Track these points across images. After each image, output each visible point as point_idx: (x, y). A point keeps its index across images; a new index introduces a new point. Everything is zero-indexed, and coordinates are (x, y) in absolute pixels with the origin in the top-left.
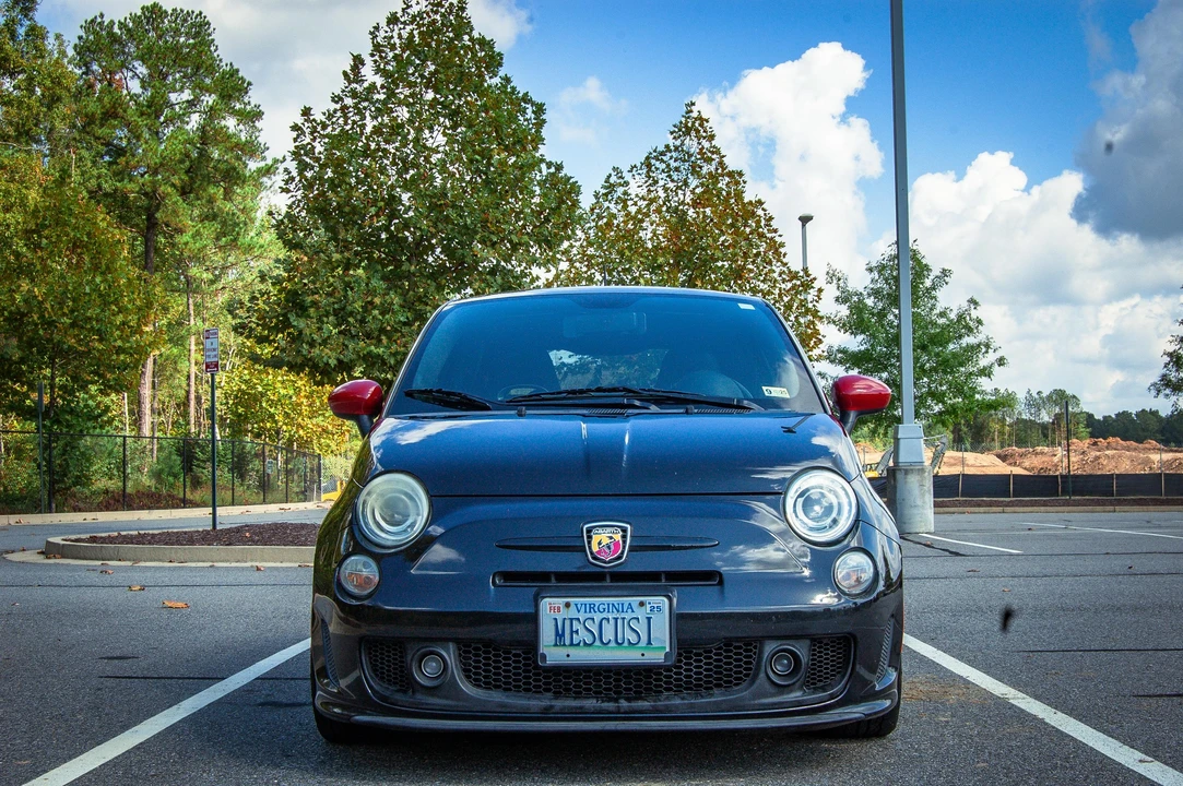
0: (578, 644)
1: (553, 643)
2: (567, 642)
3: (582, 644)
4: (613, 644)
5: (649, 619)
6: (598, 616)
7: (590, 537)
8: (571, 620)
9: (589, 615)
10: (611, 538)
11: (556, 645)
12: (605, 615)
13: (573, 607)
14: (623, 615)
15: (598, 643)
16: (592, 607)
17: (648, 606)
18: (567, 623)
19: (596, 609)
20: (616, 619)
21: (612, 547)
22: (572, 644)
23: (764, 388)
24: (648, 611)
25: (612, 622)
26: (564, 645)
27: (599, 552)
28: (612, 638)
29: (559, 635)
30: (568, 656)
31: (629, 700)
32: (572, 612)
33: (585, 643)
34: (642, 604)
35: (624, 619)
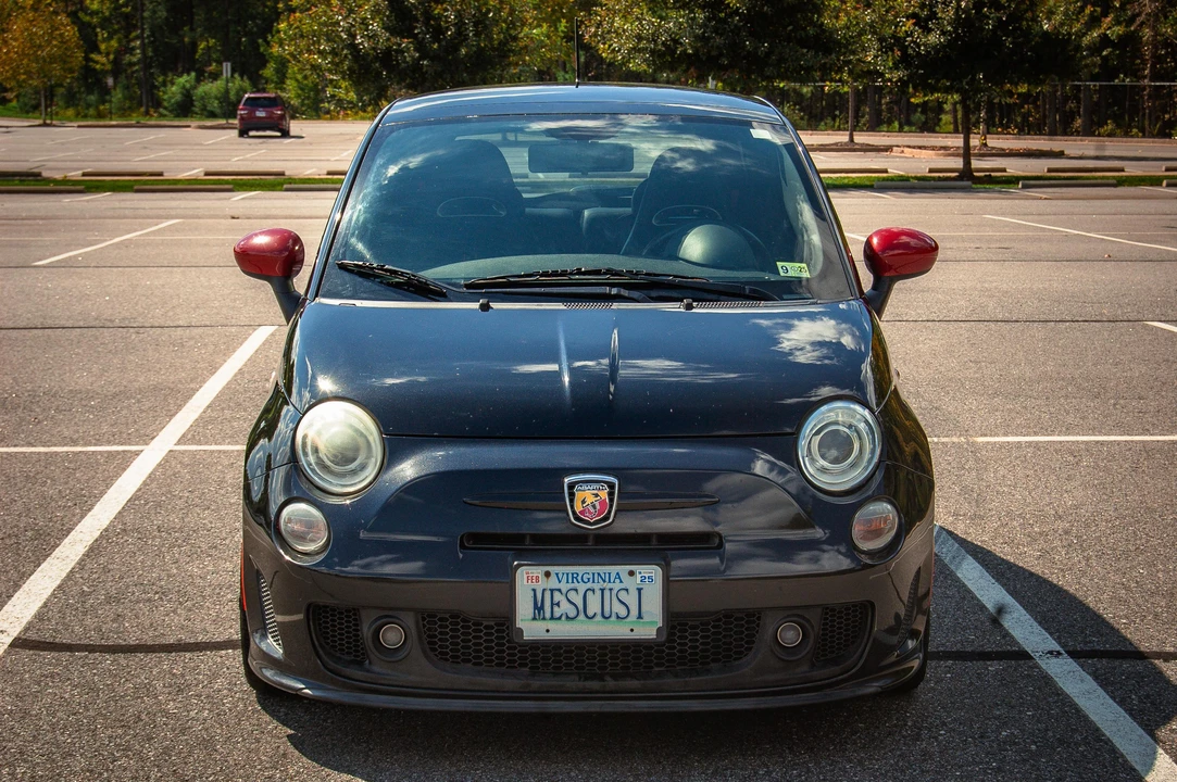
0: (560, 618)
1: (531, 616)
2: (548, 615)
3: (563, 618)
4: (599, 618)
5: (640, 590)
6: (582, 587)
7: (572, 495)
8: (552, 591)
9: (572, 586)
10: (597, 495)
11: (534, 619)
12: (589, 585)
13: (553, 577)
14: (610, 586)
15: (582, 617)
16: (575, 577)
17: (639, 576)
18: (548, 595)
19: (579, 578)
20: (602, 590)
21: (598, 507)
22: (552, 618)
23: (779, 264)
24: (639, 581)
25: (598, 593)
26: (544, 619)
27: (582, 512)
28: (599, 612)
29: (539, 607)
30: (548, 631)
31: (615, 677)
32: (553, 583)
33: (567, 617)
34: (632, 573)
35: (611, 590)
